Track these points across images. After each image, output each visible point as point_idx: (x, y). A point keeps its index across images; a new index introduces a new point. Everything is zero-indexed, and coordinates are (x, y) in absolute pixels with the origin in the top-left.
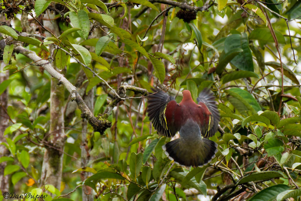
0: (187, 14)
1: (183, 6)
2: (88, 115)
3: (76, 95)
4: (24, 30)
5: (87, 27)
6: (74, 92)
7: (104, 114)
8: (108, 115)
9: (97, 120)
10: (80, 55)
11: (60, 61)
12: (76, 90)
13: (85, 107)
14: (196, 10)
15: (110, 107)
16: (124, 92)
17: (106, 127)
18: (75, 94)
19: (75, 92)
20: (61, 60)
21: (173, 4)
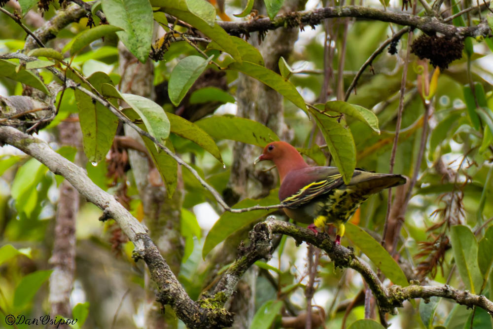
0: (437, 44)
1: (428, 25)
2: (175, 294)
3: (146, 244)
4: (27, 92)
5: (146, 30)
6: (140, 238)
7: (216, 293)
8: (227, 295)
9: (197, 309)
10: (141, 121)
11: (94, 139)
12: (145, 232)
13: (168, 276)
14: (462, 35)
15: (232, 275)
16: (268, 237)
17: (218, 324)
18: (143, 243)
19: (143, 239)
20: (97, 137)
21: (403, 20)
